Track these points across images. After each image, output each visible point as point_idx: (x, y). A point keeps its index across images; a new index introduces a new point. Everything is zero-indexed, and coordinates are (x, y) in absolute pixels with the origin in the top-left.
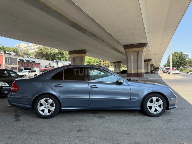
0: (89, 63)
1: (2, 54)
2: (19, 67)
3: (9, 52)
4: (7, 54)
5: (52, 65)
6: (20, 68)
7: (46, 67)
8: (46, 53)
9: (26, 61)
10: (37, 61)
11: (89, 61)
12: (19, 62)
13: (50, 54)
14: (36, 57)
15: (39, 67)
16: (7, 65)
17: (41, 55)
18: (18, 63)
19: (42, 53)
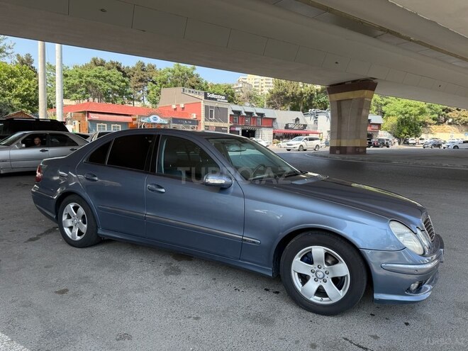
0: (403, 115)
1: (199, 101)
2: (231, 127)
3: (213, 96)
4: (210, 99)
5: (302, 122)
6: (232, 129)
7: (287, 127)
8: (292, 93)
9: (245, 114)
10: (269, 113)
11: (404, 110)
12: (231, 115)
13: (301, 94)
14: (269, 104)
15: (272, 127)
16: (208, 123)
17: (281, 100)
18: (229, 118)
19: (283, 94)
